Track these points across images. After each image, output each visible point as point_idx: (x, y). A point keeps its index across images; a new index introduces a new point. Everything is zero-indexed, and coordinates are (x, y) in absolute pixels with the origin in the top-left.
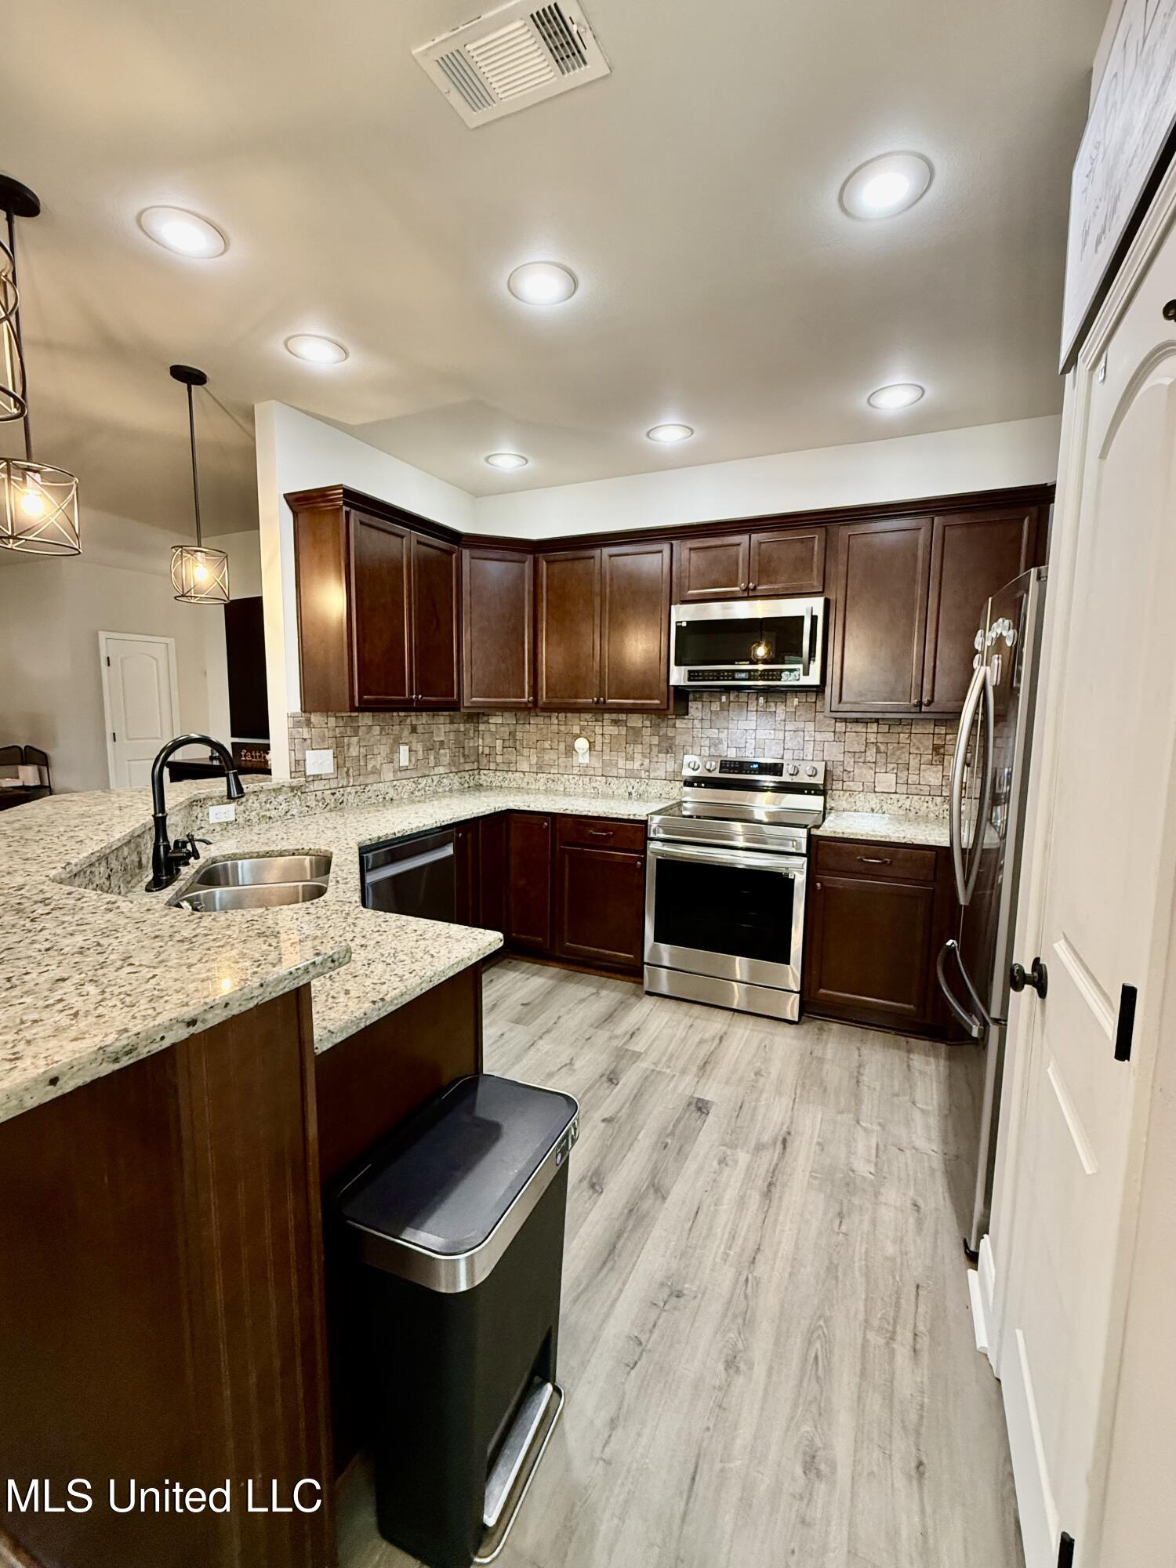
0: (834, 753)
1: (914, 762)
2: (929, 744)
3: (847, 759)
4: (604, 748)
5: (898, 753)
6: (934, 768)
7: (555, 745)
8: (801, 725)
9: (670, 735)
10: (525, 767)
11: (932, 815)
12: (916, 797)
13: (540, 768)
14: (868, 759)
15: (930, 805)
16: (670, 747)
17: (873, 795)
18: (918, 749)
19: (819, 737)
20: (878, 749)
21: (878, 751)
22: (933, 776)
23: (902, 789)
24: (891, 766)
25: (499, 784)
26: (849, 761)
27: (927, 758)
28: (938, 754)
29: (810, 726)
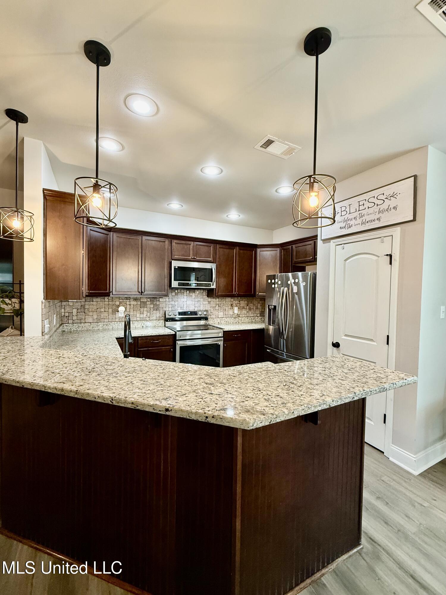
0: (208, 307)
1: (227, 309)
2: (230, 304)
3: (211, 309)
4: (131, 310)
5: (223, 306)
6: (231, 310)
7: (107, 310)
8: (199, 299)
9: (157, 304)
10: (90, 320)
11: (232, 323)
12: (228, 318)
13: (98, 321)
14: (216, 309)
15: (231, 320)
16: (158, 308)
17: (218, 319)
18: (228, 305)
19: (204, 303)
20: (219, 305)
21: (219, 306)
22: (231, 312)
23: (225, 316)
24: (222, 310)
25: (76, 330)
26: (212, 309)
27: (230, 307)
28: (232, 306)
29: (202, 300)
